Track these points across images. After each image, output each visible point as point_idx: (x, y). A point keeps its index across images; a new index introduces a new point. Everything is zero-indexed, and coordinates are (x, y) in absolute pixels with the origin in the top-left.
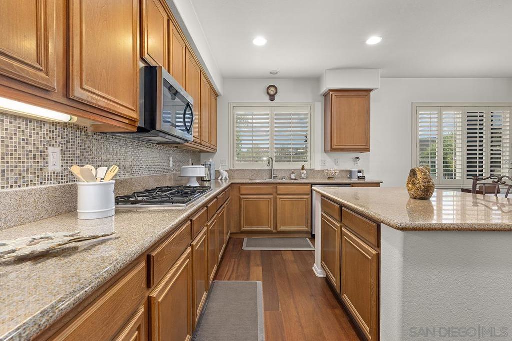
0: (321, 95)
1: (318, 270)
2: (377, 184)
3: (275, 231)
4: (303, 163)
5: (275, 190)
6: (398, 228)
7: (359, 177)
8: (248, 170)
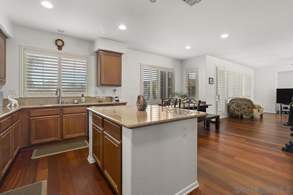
0: (95, 52)
1: (91, 160)
2: (124, 104)
3: (61, 140)
4: (83, 93)
5: (61, 111)
6: (129, 128)
7: (116, 101)
8: (38, 98)
